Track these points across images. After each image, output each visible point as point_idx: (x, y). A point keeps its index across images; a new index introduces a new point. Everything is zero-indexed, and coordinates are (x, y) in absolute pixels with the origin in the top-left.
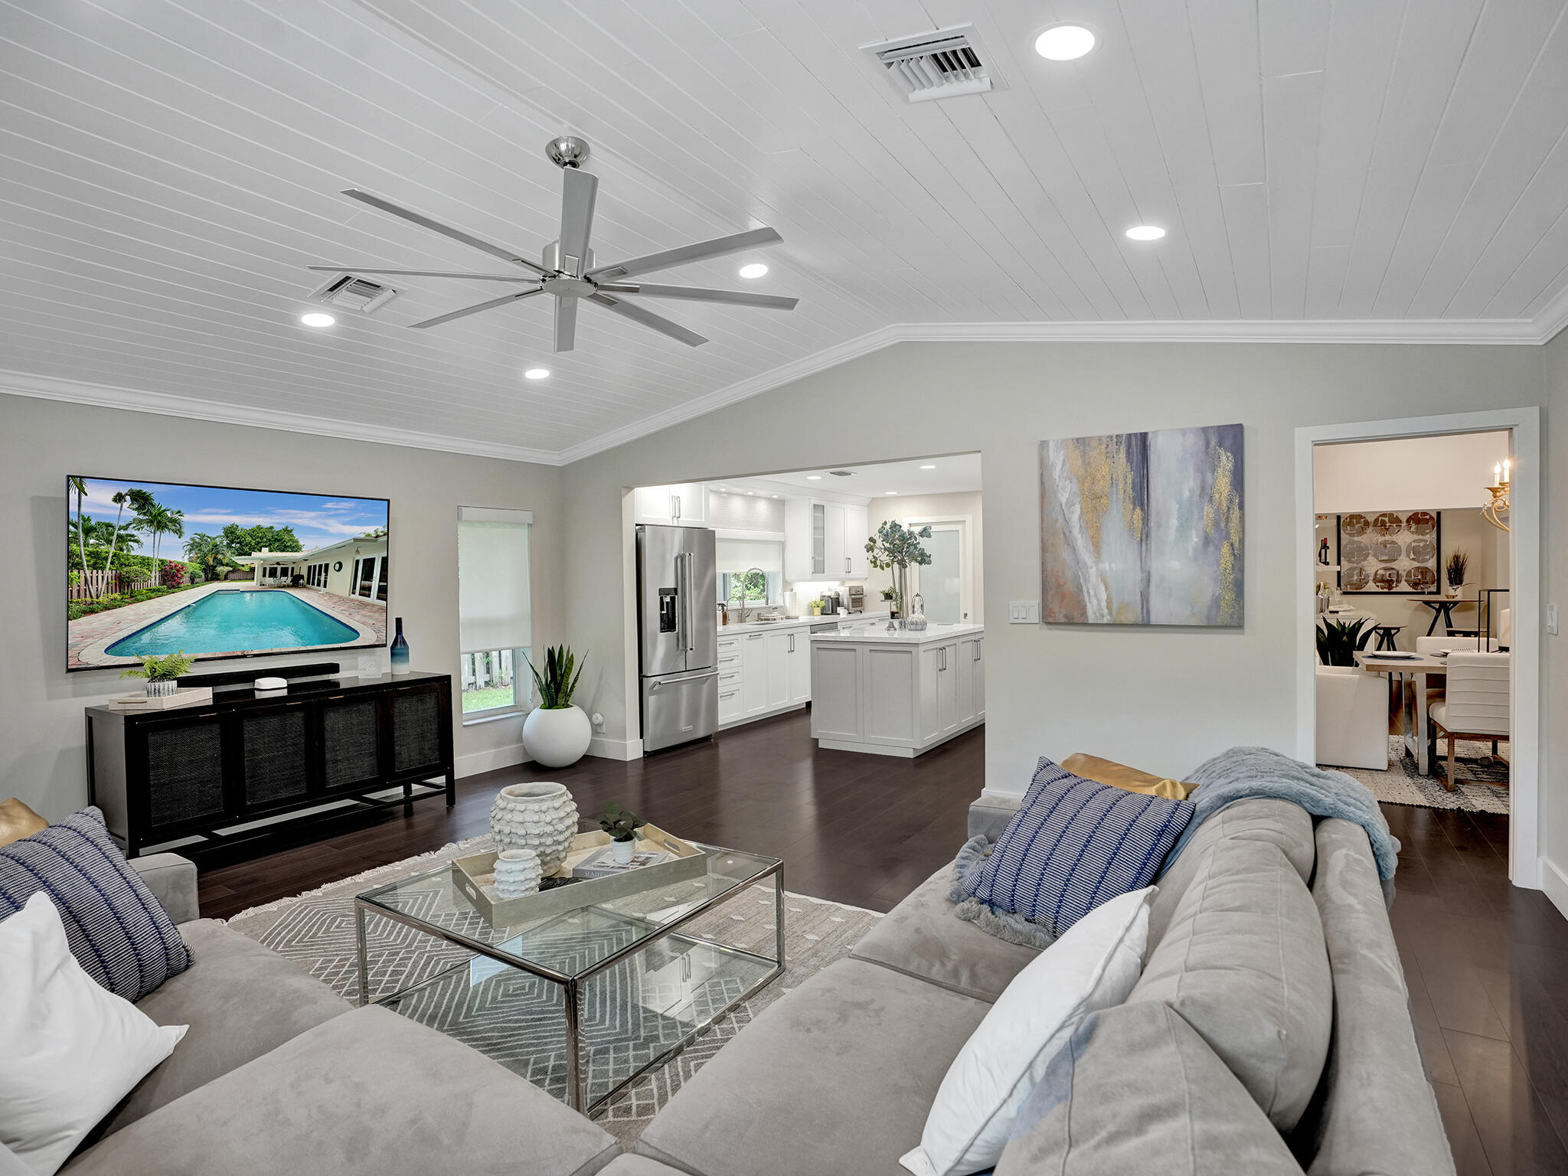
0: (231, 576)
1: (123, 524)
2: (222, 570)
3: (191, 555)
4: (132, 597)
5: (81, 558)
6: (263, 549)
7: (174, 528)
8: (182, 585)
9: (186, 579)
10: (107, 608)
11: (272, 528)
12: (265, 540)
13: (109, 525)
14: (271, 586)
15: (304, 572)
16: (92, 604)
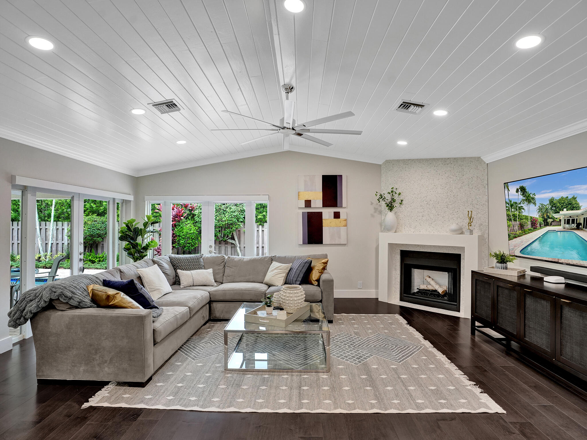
0: (553, 223)
1: (519, 202)
2: (550, 220)
3: (539, 214)
4: (524, 232)
5: (511, 217)
6: (564, 209)
7: (533, 202)
8: (537, 228)
9: (538, 225)
10: (519, 236)
11: (567, 197)
12: (565, 204)
13: (516, 203)
14: (568, 229)
15: (582, 222)
16: (515, 234)
